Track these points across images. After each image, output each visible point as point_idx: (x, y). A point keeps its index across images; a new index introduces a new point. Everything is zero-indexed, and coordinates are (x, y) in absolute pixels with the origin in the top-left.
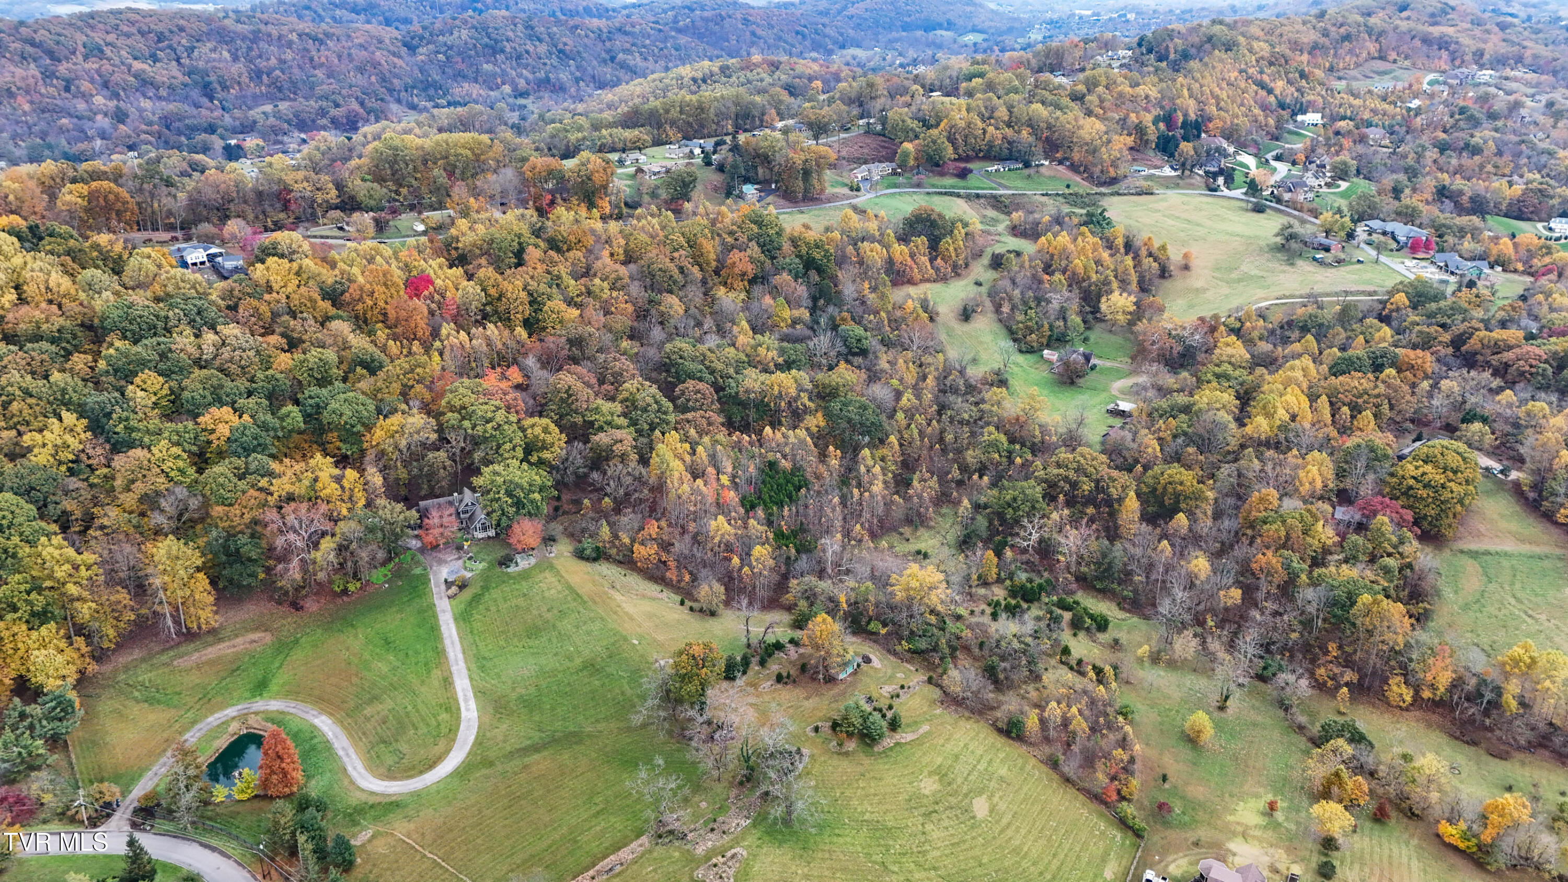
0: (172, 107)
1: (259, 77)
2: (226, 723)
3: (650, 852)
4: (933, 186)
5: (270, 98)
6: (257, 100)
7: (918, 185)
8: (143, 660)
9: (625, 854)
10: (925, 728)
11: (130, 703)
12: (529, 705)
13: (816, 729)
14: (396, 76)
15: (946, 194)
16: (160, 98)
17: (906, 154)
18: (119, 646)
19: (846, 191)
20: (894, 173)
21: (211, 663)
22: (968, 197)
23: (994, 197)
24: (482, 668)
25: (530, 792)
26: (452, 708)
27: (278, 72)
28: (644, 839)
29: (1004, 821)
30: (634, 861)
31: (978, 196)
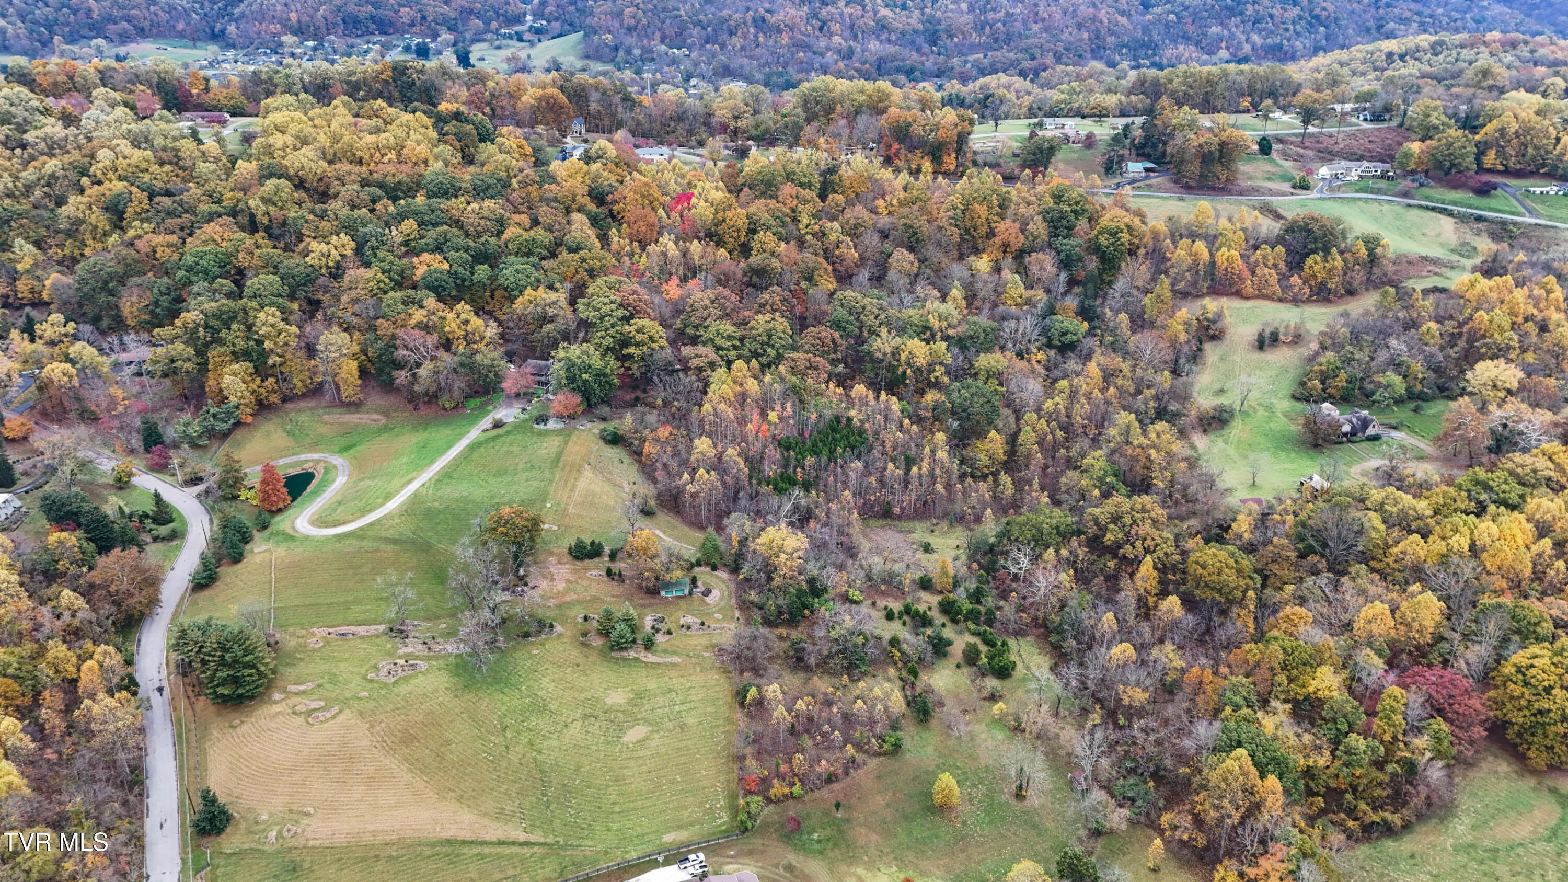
0: (891, 49)
1: (983, 28)
2: (306, 461)
3: (378, 636)
4: (1427, 198)
5: (985, 48)
6: (973, 48)
7: (1405, 194)
8: (312, 409)
9: (362, 630)
10: (676, 659)
11: (280, 430)
12: (429, 514)
13: (586, 618)
14: (1112, 33)
15: (1433, 209)
16: (889, 41)
17: (1407, 155)
18: (304, 396)
19: (1286, 187)
20: (1383, 176)
21: (342, 424)
22: (1462, 218)
23: (1503, 223)
24: (438, 481)
25: (360, 567)
26: (388, 497)
27: (999, 25)
28: (382, 628)
29: (640, 753)
30: (362, 638)
31: (1479, 219)
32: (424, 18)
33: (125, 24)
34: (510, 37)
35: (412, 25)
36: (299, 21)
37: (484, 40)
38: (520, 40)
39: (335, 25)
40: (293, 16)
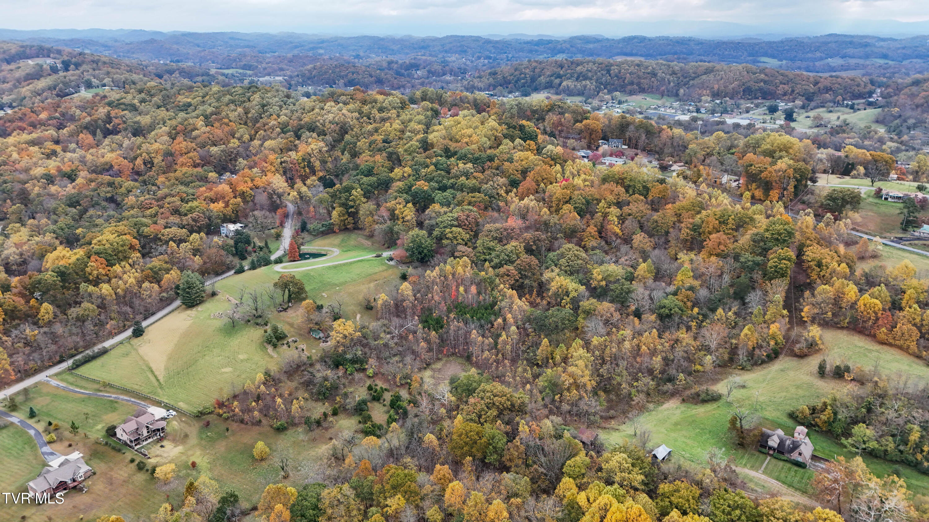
2: (329, 251)
9: (233, 301)
10: (276, 356)
21: (358, 242)
28: (237, 303)
29: (218, 376)
32: (793, 91)
33: (635, 87)
34: (847, 106)
35: (785, 94)
36: (718, 89)
37: (823, 107)
38: (852, 107)
39: (738, 93)
40: (716, 87)
